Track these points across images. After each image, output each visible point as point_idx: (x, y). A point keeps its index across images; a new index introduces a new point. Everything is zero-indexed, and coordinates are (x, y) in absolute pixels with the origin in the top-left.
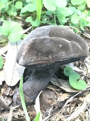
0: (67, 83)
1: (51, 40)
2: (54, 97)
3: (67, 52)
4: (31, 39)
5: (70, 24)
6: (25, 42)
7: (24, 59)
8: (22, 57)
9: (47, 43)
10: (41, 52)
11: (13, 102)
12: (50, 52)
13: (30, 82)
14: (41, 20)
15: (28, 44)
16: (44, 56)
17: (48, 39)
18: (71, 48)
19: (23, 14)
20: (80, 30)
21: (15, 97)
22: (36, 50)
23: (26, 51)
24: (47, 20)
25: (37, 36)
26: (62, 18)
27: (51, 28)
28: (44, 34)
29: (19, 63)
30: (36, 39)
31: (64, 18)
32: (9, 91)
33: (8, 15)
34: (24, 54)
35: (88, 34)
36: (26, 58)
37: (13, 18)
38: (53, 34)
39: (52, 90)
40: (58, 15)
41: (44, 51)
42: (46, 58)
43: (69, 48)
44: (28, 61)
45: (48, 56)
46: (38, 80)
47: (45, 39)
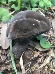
0: (39, 44)
1: (28, 21)
2: (32, 54)
3: (38, 29)
4: (15, 21)
5: (39, 7)
6: (11, 23)
7: (11, 34)
8: (10, 33)
9: (25, 23)
10: (22, 30)
11: (7, 58)
12: (27, 29)
13: (17, 47)
14: (21, 6)
15: (13, 25)
16: (24, 32)
17: (25, 20)
18: (40, 26)
19: (10, 2)
20: (45, 10)
21: (8, 55)
22: (19, 28)
23: (12, 29)
24: (25, 5)
25: (19, 19)
26: (34, 4)
27: (27, 12)
28: (22, 17)
29: (8, 37)
30: (18, 21)
31: (35, 3)
32: (4, 52)
33: (1, 4)
34: (11, 31)
35: (50, 12)
36: (12, 34)
37: (4, 5)
38: (29, 16)
39: (30, 50)
40: (31, 2)
41: (23, 29)
42: (25, 34)
43: (39, 26)
44: (14, 36)
45: (26, 33)
46: (21, 46)
47: (24, 21)
